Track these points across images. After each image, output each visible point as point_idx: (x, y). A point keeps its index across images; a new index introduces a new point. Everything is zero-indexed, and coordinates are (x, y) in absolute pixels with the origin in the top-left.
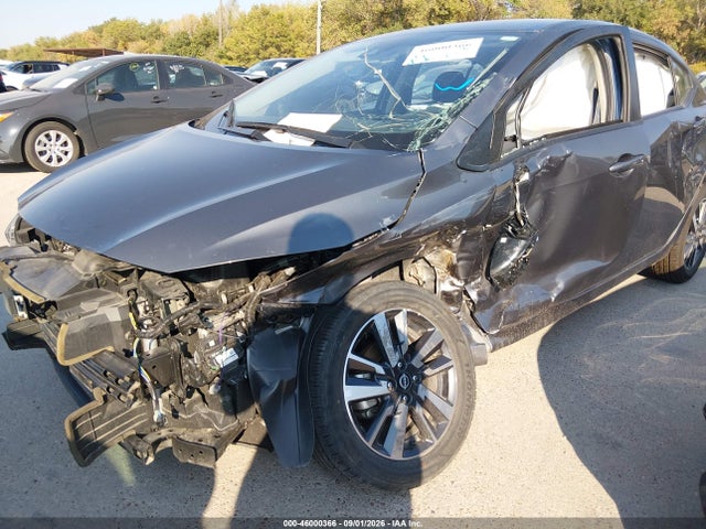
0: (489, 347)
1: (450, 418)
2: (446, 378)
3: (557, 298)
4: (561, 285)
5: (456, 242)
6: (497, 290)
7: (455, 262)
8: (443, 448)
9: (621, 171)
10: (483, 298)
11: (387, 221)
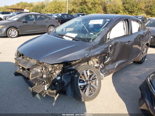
0: (104, 76)
1: (97, 89)
2: (96, 82)
3: (116, 67)
4: (117, 65)
5: (98, 58)
6: (105, 66)
7: (98, 61)
8: (95, 94)
9: (128, 44)
10: (103, 67)
11: (86, 55)
